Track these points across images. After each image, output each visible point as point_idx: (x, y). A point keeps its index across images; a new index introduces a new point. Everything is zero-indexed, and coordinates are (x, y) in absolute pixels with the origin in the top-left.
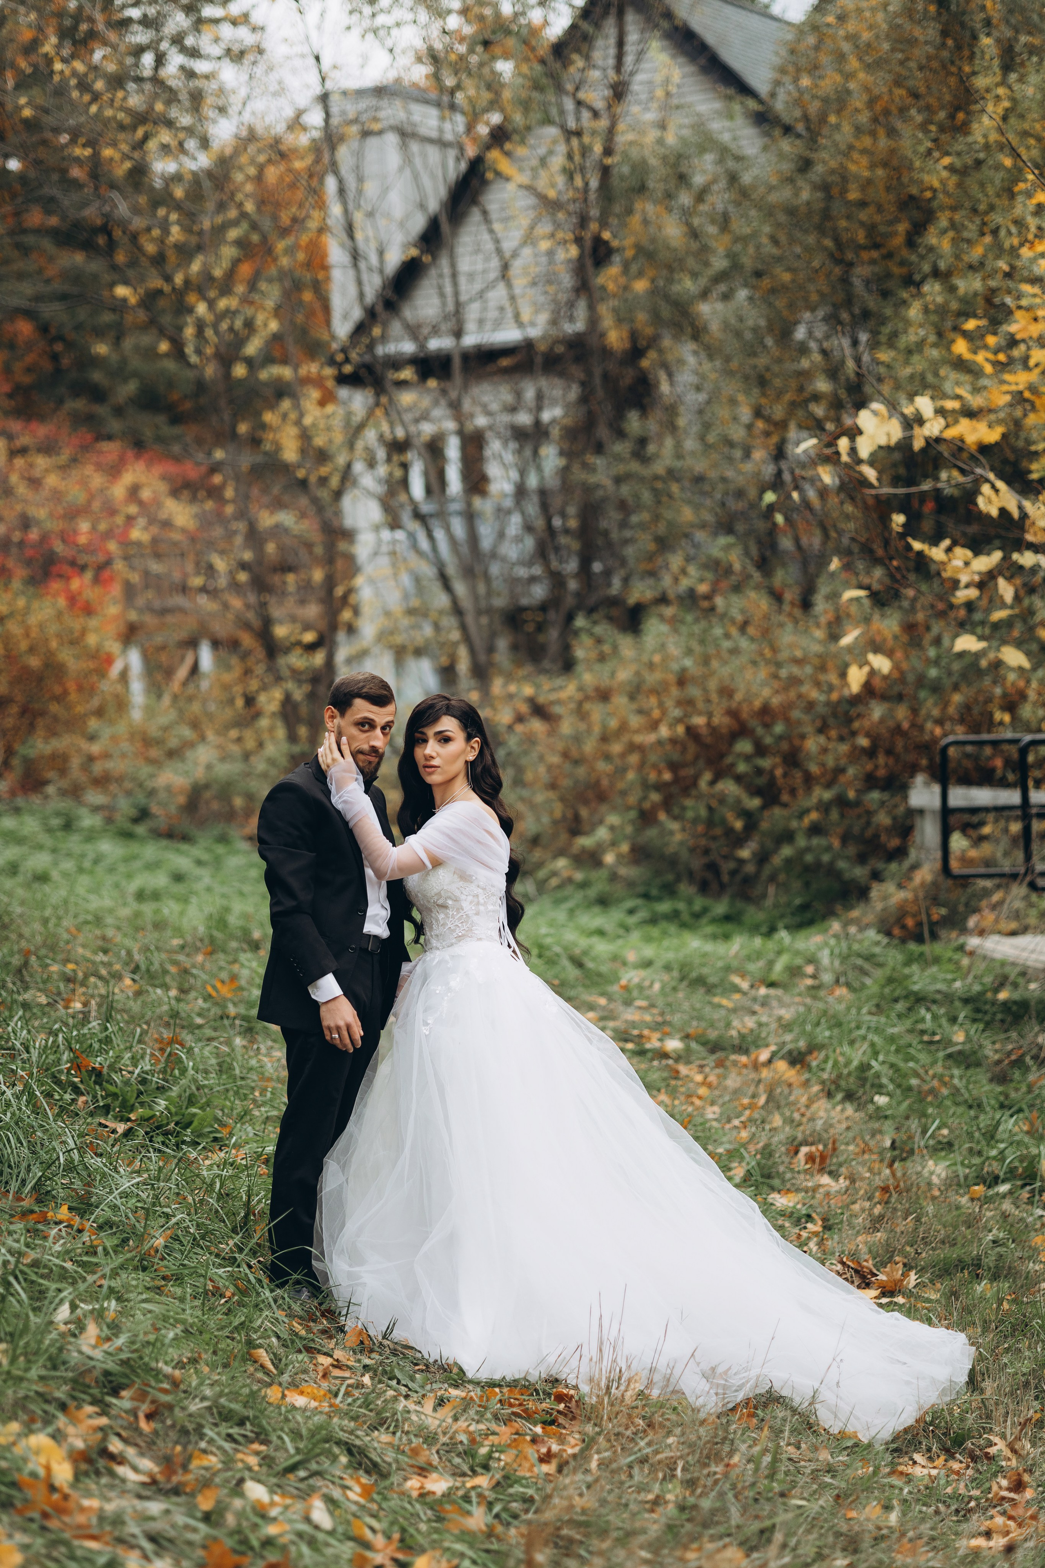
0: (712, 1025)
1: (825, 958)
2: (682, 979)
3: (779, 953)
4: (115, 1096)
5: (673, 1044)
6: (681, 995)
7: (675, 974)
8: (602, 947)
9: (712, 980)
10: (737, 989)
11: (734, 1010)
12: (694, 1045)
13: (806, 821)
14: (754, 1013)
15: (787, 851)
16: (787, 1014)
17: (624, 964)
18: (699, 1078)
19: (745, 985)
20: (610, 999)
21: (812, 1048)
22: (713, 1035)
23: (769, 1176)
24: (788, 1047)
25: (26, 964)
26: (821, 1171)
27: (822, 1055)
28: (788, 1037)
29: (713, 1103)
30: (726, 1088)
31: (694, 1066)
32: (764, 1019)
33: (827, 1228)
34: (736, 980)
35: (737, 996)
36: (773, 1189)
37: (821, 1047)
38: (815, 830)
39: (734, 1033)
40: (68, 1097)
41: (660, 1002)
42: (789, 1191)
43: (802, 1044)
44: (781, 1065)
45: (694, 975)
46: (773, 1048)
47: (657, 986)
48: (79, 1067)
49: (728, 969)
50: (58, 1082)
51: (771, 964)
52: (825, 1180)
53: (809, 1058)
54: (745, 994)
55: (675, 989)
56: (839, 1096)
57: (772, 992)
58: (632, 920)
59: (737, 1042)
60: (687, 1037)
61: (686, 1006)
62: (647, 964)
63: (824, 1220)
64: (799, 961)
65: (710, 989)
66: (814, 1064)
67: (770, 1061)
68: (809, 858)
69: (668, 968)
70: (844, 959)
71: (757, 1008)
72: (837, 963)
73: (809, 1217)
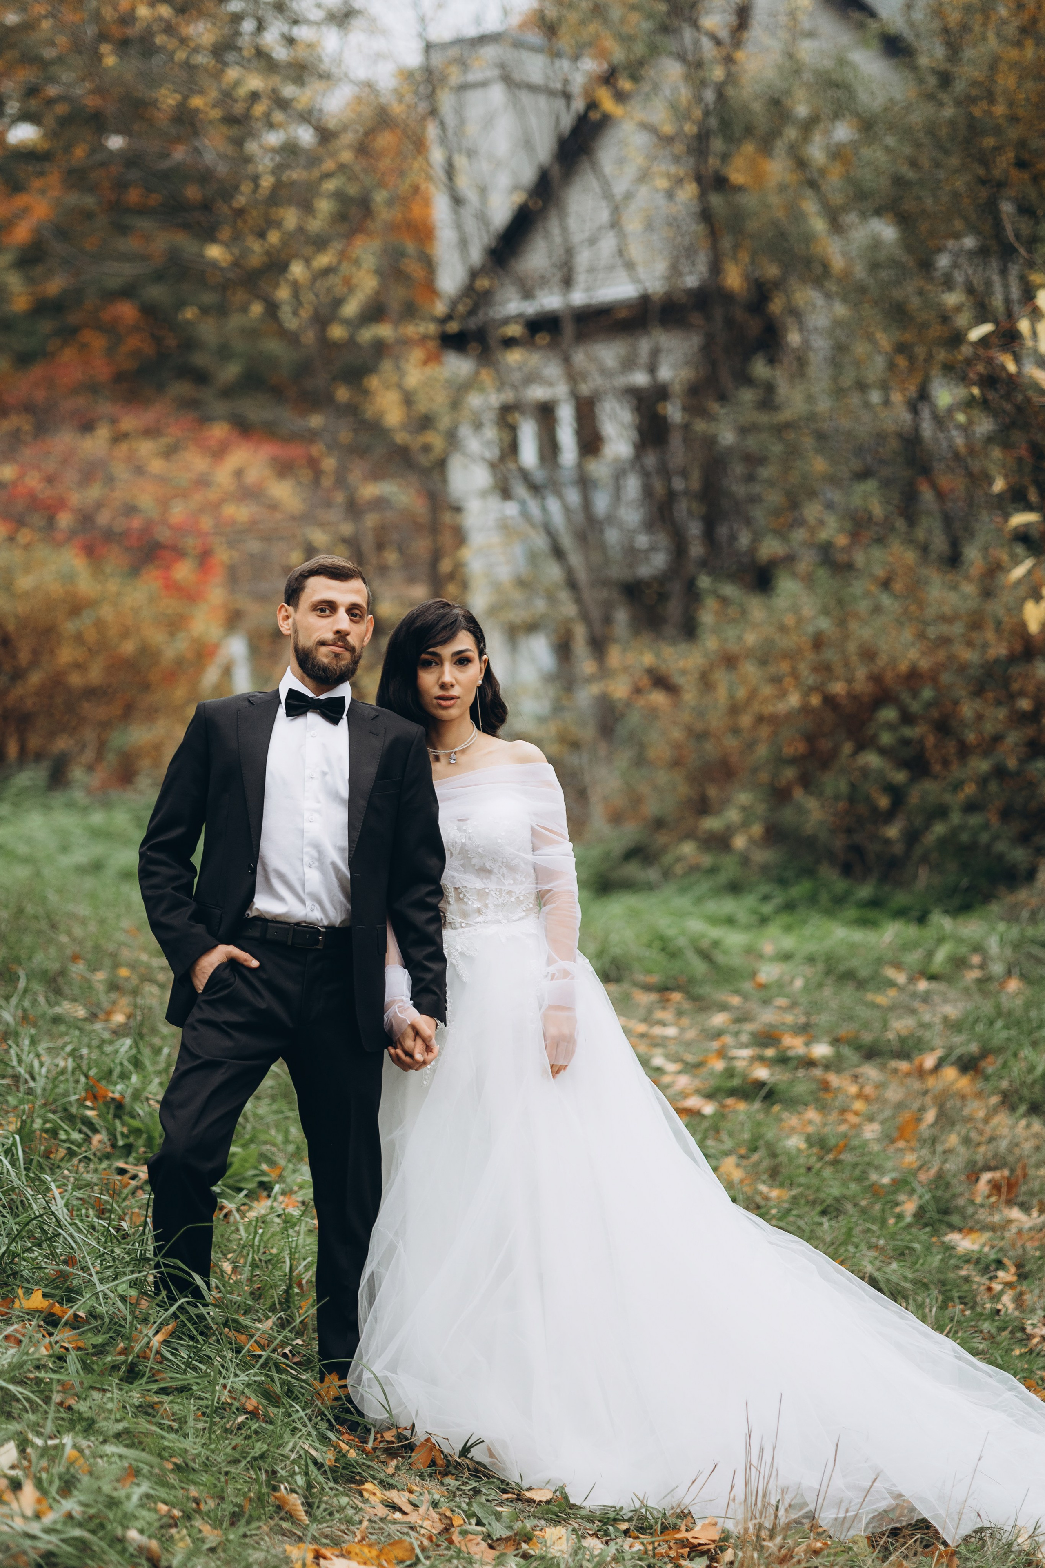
0: (866, 1025)
1: (993, 945)
2: (828, 972)
3: (941, 940)
4: (137, 1132)
5: (821, 1050)
6: (827, 992)
7: (820, 967)
8: (735, 939)
9: (864, 973)
10: (891, 984)
11: (892, 1008)
12: (846, 1051)
13: (961, 796)
14: (913, 1012)
15: (939, 829)
16: (952, 1011)
17: (760, 956)
18: (853, 1089)
19: (901, 978)
20: (745, 997)
21: (985, 1053)
22: (867, 1038)
23: (946, 1212)
24: (958, 1052)
25: (63, 972)
26: (1010, 1203)
27: (1000, 1061)
28: (957, 1039)
29: (871, 1119)
30: (885, 1102)
31: (847, 1074)
32: (927, 1018)
33: (1023, 1276)
34: (890, 973)
35: (892, 993)
36: (953, 1228)
37: (998, 1051)
38: (971, 807)
39: (891, 1035)
40: (76, 1136)
41: (803, 1000)
42: (971, 1230)
43: (974, 1048)
44: (950, 1073)
45: (842, 968)
46: (939, 1053)
47: (799, 983)
48: (95, 1098)
49: (880, 961)
50: (70, 1118)
51: (930, 954)
52: (1015, 1213)
53: (983, 1064)
54: (901, 989)
55: (820, 985)
56: (1023, 1108)
57: (934, 986)
58: (767, 909)
59: (896, 1045)
60: (836, 1041)
61: (834, 1004)
62: (786, 957)
63: (1019, 1266)
64: (963, 950)
65: (861, 984)
66: (990, 1070)
67: (937, 1068)
68: (965, 837)
69: (811, 960)
70: (1016, 946)
71: (916, 1004)
72: (1008, 952)
73: (1000, 1264)
